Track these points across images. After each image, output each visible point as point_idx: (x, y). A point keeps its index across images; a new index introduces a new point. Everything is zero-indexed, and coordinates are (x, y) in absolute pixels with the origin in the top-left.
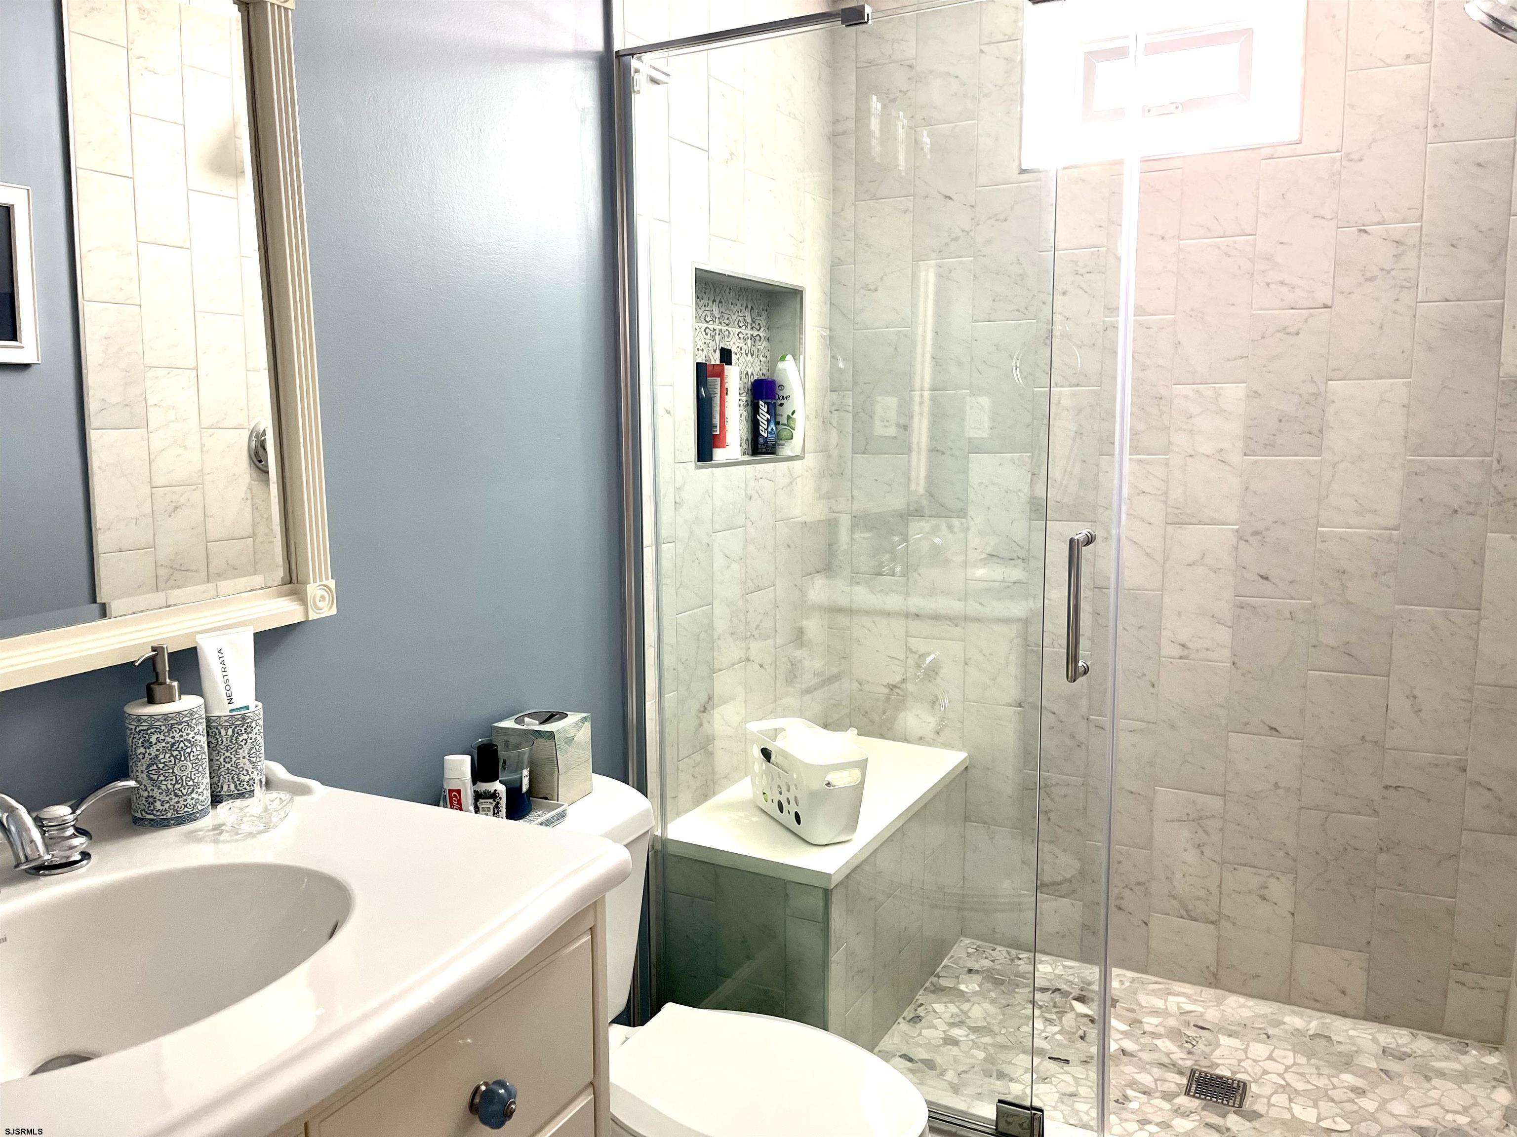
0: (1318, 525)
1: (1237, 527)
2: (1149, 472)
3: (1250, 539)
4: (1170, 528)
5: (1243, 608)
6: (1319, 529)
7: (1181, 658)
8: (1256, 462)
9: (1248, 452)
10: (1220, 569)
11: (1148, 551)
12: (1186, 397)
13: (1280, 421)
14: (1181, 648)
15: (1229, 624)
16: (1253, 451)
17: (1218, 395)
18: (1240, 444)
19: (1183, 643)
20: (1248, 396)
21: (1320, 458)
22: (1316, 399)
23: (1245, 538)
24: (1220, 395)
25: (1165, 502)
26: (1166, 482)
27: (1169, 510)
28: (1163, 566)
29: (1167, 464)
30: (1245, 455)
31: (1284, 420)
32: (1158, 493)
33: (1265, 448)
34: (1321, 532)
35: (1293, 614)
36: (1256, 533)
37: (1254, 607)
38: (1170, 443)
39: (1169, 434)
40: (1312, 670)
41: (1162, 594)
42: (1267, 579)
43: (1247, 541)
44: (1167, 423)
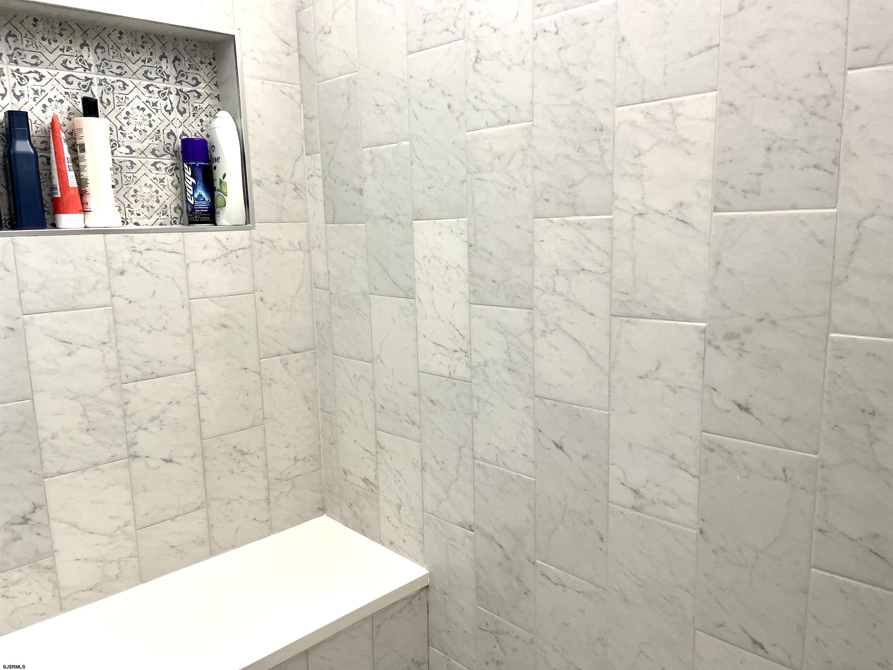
0: (831, 328)
1: (703, 325)
2: (589, 241)
3: (723, 345)
4: (616, 321)
5: (712, 450)
6: (832, 335)
7: (634, 508)
8: (733, 220)
9: (720, 206)
10: (681, 387)
11: (592, 353)
12: (633, 124)
13: (769, 149)
14: (634, 494)
15: (695, 471)
16: (728, 203)
17: (675, 115)
18: (707, 192)
19: (635, 488)
20: (719, 112)
21: (834, 210)
22: (828, 105)
23: (715, 343)
24: (679, 115)
25: (609, 284)
26: (610, 254)
27: (614, 295)
28: (609, 376)
29: (610, 229)
30: (716, 209)
31: (776, 146)
32: (601, 270)
33: (745, 197)
34: (833, 340)
35: (788, 472)
36: (730, 336)
37: (729, 453)
38: (614, 196)
39: (612, 183)
40: (815, 568)
41: (609, 415)
42: (747, 410)
43: (717, 348)
44: (609, 167)
